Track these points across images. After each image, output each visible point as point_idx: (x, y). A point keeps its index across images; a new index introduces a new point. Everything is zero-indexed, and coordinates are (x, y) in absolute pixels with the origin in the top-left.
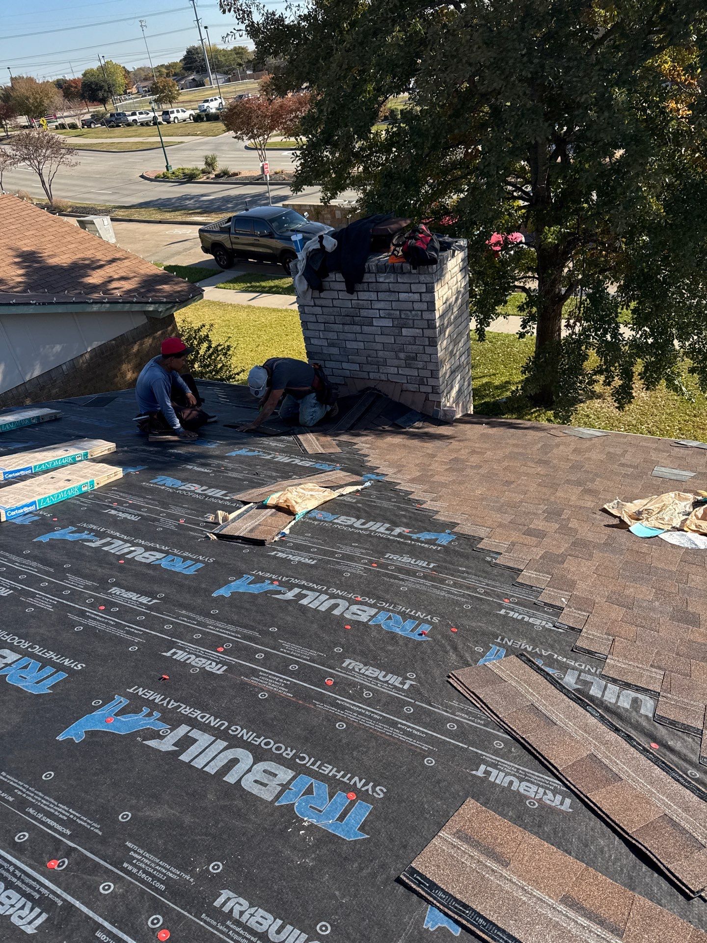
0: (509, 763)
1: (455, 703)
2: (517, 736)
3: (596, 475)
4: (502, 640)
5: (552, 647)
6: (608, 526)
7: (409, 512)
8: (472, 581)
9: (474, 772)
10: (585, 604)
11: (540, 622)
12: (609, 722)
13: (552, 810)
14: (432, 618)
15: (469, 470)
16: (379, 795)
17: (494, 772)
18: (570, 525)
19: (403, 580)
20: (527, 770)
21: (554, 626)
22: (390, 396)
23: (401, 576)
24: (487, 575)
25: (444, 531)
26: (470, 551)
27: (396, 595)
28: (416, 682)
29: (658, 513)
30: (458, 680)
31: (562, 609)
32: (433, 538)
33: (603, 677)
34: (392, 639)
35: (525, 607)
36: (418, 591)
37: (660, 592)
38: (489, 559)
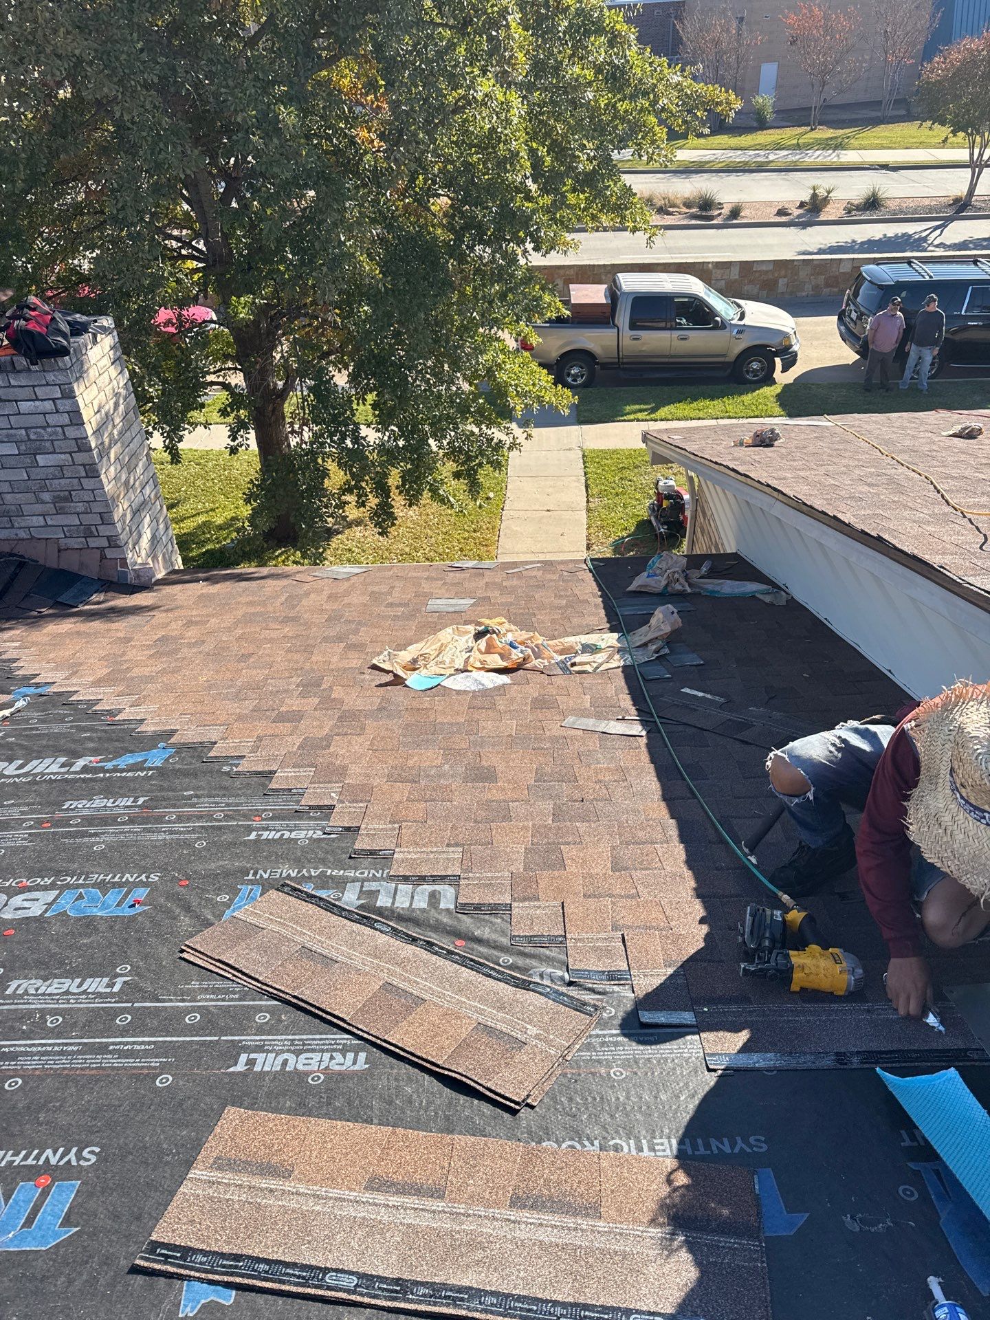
0: (279, 1037)
1: (195, 985)
2: (287, 997)
3: (360, 623)
4: (255, 874)
5: (324, 862)
6: (381, 685)
7: (96, 731)
8: (205, 806)
9: (231, 1070)
10: (362, 793)
11: (304, 834)
12: (404, 933)
13: (343, 1076)
14: (147, 877)
15: (186, 650)
16: (89, 1160)
17: (260, 1057)
18: (333, 696)
19: (96, 835)
20: (304, 1037)
21: (325, 833)
22: (41, 562)
23: (92, 830)
24: (226, 791)
25: (155, 747)
26: (198, 764)
27: (88, 860)
28: (131, 976)
29: (438, 656)
30: (196, 950)
31: (332, 807)
32: (140, 759)
33: (391, 878)
34: (88, 926)
35: (283, 820)
36: (122, 845)
37: (450, 753)
38: (226, 769)
